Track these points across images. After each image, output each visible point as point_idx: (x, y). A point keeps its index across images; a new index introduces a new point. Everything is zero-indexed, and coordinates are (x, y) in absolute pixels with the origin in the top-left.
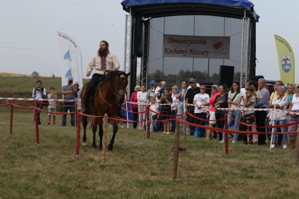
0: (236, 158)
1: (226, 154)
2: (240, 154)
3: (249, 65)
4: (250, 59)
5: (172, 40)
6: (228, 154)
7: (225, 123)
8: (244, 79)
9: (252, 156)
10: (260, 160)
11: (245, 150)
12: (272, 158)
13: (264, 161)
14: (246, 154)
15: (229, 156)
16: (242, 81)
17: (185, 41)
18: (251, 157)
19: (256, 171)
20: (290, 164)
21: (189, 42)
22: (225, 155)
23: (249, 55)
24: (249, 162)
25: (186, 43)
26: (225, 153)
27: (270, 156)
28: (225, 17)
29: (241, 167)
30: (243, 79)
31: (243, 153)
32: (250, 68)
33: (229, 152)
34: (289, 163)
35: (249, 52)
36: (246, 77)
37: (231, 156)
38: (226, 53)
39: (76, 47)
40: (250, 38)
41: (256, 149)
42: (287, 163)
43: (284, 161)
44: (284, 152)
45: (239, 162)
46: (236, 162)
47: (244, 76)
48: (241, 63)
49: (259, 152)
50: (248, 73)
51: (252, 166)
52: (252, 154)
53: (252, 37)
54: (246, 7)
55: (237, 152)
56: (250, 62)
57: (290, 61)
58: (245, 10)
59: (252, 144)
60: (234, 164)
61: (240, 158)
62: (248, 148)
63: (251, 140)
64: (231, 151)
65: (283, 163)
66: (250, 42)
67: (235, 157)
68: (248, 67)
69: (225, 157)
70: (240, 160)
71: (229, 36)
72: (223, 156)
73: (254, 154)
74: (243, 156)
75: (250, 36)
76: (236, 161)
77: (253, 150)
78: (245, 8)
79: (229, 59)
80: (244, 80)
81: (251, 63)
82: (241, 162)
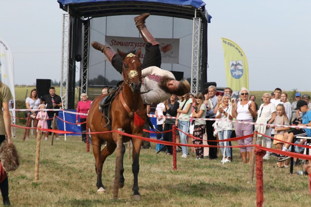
0: (184, 174)
1: (175, 170)
2: (190, 170)
3: (200, 70)
4: (201, 64)
5: (115, 42)
6: (177, 169)
7: (173, 135)
8: (195, 85)
9: (203, 171)
10: (211, 176)
11: (195, 164)
12: (224, 174)
13: (215, 177)
14: (196, 170)
15: (177, 172)
16: (193, 88)
17: (129, 43)
18: (201, 173)
19: (206, 189)
20: (245, 180)
21: (134, 44)
22: (173, 171)
23: (200, 59)
24: (199, 178)
25: (131, 45)
26: (172, 168)
27: (222, 171)
28: (173, 17)
29: (190, 184)
30: (193, 85)
31: (193, 169)
32: (201, 74)
33: (177, 167)
34: (243, 179)
35: (200, 56)
36: (197, 83)
37: (179, 171)
38: (175, 57)
39: (6, 49)
40: (202, 40)
41: (208, 164)
42: (241, 180)
43: (238, 177)
44: (238, 168)
45: (188, 178)
46: (185, 179)
47: (195, 83)
48: (191, 68)
49: (210, 167)
50: (199, 79)
51: (203, 183)
52: (203, 169)
53: (203, 40)
54: (197, 6)
55: (186, 168)
56: (201, 66)
57: (241, 66)
58: (196, 9)
59: (203, 158)
60: (183, 181)
61: (189, 174)
62: (198, 162)
63: (202, 153)
64: (180, 166)
65: (236, 179)
66: (202, 45)
67: (183, 172)
68: (199, 73)
69: (173, 173)
70: (189, 176)
71: (179, 38)
72: (171, 171)
73: (205, 169)
74: (193, 171)
75: (201, 38)
76: (185, 177)
77: (203, 164)
78: (195, 8)
79: (178, 63)
80: (195, 87)
81: (202, 68)
82: (190, 178)
